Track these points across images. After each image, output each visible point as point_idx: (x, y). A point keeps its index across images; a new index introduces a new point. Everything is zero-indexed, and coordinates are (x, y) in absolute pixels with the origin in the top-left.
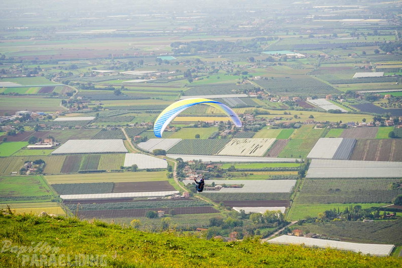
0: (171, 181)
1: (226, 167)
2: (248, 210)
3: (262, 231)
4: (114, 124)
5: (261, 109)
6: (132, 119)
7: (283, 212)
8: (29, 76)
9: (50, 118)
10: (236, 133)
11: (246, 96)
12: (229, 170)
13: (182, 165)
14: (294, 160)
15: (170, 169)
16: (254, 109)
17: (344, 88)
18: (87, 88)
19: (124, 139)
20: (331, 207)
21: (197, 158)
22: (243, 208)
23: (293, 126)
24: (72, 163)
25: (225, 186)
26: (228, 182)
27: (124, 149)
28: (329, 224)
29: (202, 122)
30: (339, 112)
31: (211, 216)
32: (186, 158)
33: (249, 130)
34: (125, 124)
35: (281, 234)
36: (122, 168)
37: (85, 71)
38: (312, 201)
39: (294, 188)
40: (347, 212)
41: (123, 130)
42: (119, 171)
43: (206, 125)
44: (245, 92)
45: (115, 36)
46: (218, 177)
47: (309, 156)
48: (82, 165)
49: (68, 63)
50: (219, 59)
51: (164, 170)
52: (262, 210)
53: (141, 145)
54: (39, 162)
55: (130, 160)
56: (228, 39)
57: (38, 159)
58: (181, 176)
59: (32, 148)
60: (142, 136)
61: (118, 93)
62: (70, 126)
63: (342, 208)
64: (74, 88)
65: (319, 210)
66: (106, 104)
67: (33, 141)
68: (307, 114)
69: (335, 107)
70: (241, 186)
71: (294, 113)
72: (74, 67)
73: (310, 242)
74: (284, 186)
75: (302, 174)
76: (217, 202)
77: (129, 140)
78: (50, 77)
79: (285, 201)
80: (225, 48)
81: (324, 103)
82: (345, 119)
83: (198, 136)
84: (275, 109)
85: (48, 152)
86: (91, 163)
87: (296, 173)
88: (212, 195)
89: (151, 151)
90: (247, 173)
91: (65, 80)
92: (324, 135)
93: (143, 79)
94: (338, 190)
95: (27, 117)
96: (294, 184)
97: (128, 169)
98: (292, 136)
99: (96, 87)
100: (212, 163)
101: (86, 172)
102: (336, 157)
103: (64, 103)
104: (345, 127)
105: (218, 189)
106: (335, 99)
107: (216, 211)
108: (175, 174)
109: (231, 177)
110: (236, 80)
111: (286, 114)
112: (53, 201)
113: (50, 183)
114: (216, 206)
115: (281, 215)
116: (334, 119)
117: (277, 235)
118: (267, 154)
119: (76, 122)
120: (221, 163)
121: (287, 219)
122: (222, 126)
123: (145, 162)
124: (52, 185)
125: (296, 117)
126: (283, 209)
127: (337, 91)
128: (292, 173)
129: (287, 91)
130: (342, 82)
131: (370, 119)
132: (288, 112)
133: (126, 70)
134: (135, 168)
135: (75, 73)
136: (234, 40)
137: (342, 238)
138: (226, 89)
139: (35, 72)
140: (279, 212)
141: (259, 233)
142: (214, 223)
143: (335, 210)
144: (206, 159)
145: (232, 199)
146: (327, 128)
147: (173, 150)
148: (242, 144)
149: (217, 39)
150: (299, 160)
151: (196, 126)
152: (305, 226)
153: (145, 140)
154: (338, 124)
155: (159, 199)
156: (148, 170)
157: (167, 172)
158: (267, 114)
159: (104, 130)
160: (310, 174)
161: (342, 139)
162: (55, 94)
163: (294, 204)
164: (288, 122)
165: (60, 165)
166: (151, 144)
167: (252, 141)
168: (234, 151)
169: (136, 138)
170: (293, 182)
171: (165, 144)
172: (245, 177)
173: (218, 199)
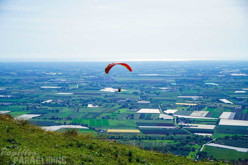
0: (174, 123)
1: (192, 120)
2: (199, 134)
3: (204, 142)
4: (156, 104)
5: (204, 102)
6: (162, 103)
7: (211, 136)
8: (130, 88)
9: (136, 101)
10: (195, 109)
11: (199, 97)
12: (193, 121)
13: (178, 118)
14: (215, 119)
15: (174, 119)
16: (202, 101)
17: (232, 96)
18: (148, 93)
19: (159, 109)
20: (227, 135)
21: (183, 116)
22: (198, 134)
23: (214, 108)
24: (142, 116)
25: (191, 126)
26: (193, 125)
27: (159, 112)
28: (226, 140)
29: (185, 105)
30: (230, 104)
31: (187, 135)
32: (179, 116)
33: (200, 109)
34: (160, 104)
35: (210, 143)
36: (159, 118)
37: (148, 87)
38: (221, 132)
39: (215, 128)
40: (232, 137)
41: (159, 106)
42: (157, 119)
43: (186, 106)
44: (199, 96)
45: (157, 76)
46: (190, 123)
47: (220, 118)
48: (146, 117)
49: (142, 85)
50: (191, 85)
51: (172, 120)
53: (165, 111)
54: (132, 115)
55: (161, 116)
56: (193, 79)
57: (132, 114)
58: (178, 122)
59: (130, 111)
60: (165, 108)
61: (157, 94)
62: (142, 104)
63: (231, 135)
64: (144, 92)
65: (223, 136)
67: (130, 109)
68: (219, 104)
69: (229, 102)
70: (197, 126)
71: (215, 103)
72: (144, 86)
74: (212, 127)
75: (218, 123)
76: (189, 131)
77: (161, 110)
78: (137, 89)
79: (212, 132)
80: (193, 81)
81: (225, 101)
82: (232, 106)
83: (183, 109)
84: (208, 102)
85: (135, 112)
86: (149, 116)
87: (216, 123)
88: (187, 128)
89: (168, 113)
91: (141, 89)
92: (225, 111)
93: (166, 90)
94: (229, 129)
95: (129, 101)
96: (215, 127)
97: (160, 119)
98: (214, 111)
99: (151, 92)
100: (188, 118)
101: (147, 119)
102: (229, 118)
103: (140, 97)
104: (232, 109)
105: (190, 127)
106: (229, 100)
107: (189, 134)
108: (176, 121)
109: (194, 123)
110: (196, 92)
111: (212, 103)
112: (136, 128)
113: (135, 122)
114: (189, 132)
115: (210, 137)
116: (228, 106)
117: (209, 143)
118: (206, 116)
119: (144, 103)
120: (190, 118)
121: (212, 138)
122: (191, 107)
123: (166, 117)
124: (136, 123)
125: (216, 104)
126: (211, 135)
127: (230, 97)
128: (214, 123)
129: (212, 96)
130: (231, 94)
132: (213, 103)
133: (160, 87)
134: (162, 119)
135: (144, 88)
136: (195, 79)
138: (193, 95)
139: (132, 87)
140: (210, 135)
141: (203, 142)
142: (188, 138)
143: (229, 136)
144: (186, 117)
145: (194, 130)
146: (226, 109)
147: (175, 113)
148: (198, 113)
149: (190, 79)
150: (217, 119)
151: (182, 106)
152: (218, 141)
153: (166, 110)
154: (229, 107)
155: (170, 129)
156: (167, 120)
157: (173, 121)
158: (206, 103)
159: (153, 106)
160: (220, 124)
161: (231, 112)
162: (138, 94)
163: (214, 133)
164: (213, 106)
165: (139, 116)
166: (168, 111)
167: (201, 112)
168: (195, 115)
169: (163, 109)
170: (214, 126)
171: (172, 111)
172: (199, 123)
173: (189, 130)
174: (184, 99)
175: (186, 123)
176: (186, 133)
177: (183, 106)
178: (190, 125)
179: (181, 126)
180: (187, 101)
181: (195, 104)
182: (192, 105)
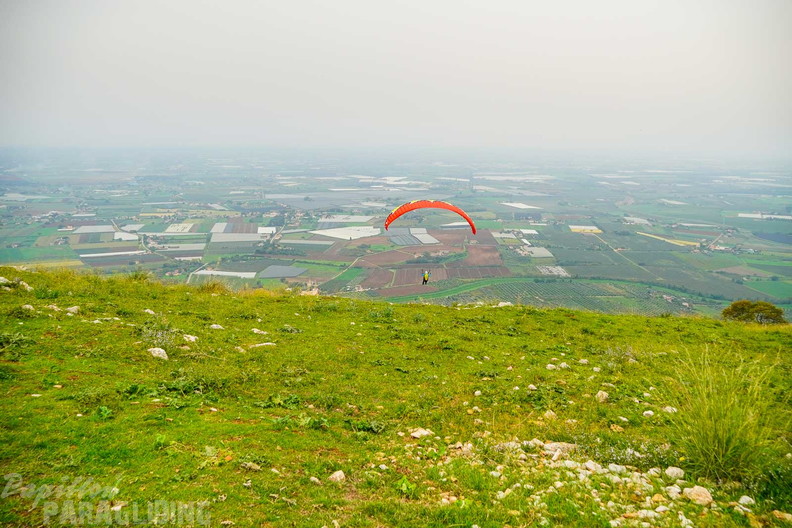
0: (140, 246)
1: (169, 238)
2: (182, 259)
3: (191, 269)
4: (107, 218)
5: (185, 209)
6: (116, 215)
9: (70, 215)
10: (172, 222)
11: (176, 203)
12: (171, 240)
13: (146, 238)
14: (204, 234)
15: (139, 239)
17: (225, 199)
18: (90, 199)
19: (113, 225)
20: (224, 256)
21: (154, 234)
22: (180, 258)
23: (202, 217)
24: (85, 238)
25: (169, 247)
26: (171, 245)
27: (114, 231)
28: (224, 264)
30: (224, 210)
31: (163, 263)
32: (147, 234)
33: (180, 220)
34: (113, 217)
35: (200, 270)
36: (114, 240)
37: (88, 190)
38: (215, 253)
39: (205, 247)
40: (232, 258)
41: (112, 220)
42: (111, 242)
43: (156, 217)
44: (176, 201)
45: (104, 172)
46: (166, 243)
47: (211, 232)
48: (90, 239)
50: (161, 185)
51: (136, 240)
52: (190, 259)
53: (123, 228)
54: (66, 238)
55: (118, 236)
56: (165, 174)
58: (146, 243)
60: (123, 223)
61: (107, 201)
62: (82, 219)
63: (230, 256)
65: (218, 258)
66: (101, 207)
67: (61, 227)
68: (208, 211)
69: (222, 208)
70: (178, 247)
71: (202, 211)
73: (215, 273)
74: (201, 246)
75: (209, 240)
76: (166, 255)
77: (116, 226)
79: (201, 254)
80: (164, 179)
81: (216, 206)
82: (228, 214)
83: (153, 223)
84: (192, 209)
85: (70, 233)
86: (95, 238)
87: (206, 240)
88: (163, 252)
89: (129, 231)
90: (181, 240)
92: (218, 222)
93: (120, 194)
95: (56, 215)
97: (117, 240)
98: (202, 222)
99: (95, 199)
100: (162, 236)
101: (93, 243)
102: (225, 232)
103: (77, 207)
104: (227, 217)
105: (166, 249)
106: (222, 204)
107: (166, 260)
108: (142, 242)
109: (172, 243)
110: (170, 195)
112: (76, 258)
114: (165, 257)
115: (200, 261)
116: (222, 214)
117: (198, 271)
118: (190, 231)
119: (85, 216)
120: (166, 236)
121: (203, 262)
122: (165, 218)
123: (125, 237)
124: (74, 250)
125: (203, 213)
126: (200, 258)
127: (222, 200)
128: (204, 240)
129: (198, 201)
130: (225, 196)
131: (240, 214)
132: (199, 211)
133: (111, 190)
134: (120, 240)
137: (231, 270)
138: (167, 200)
141: (189, 270)
142: (165, 266)
143: (226, 257)
144: (158, 234)
145: (174, 254)
146: (219, 219)
147: (141, 230)
148: (177, 227)
150: (207, 234)
152: (212, 266)
153: (125, 225)
154: (224, 216)
155: (135, 255)
156: (128, 241)
157: (138, 241)
158: (188, 212)
159: (101, 221)
160: (212, 240)
161: (226, 224)
162: (72, 202)
163: (205, 255)
164: (199, 216)
165: (78, 239)
166: (129, 227)
167: (181, 225)
168: (173, 230)
169: (121, 225)
170: (204, 245)
171: (136, 227)
172: (180, 243)
173: (166, 253)
174: (153, 206)
175: (159, 243)
176: (161, 259)
177: (152, 217)
178: (166, 246)
179: (153, 249)
180: (158, 210)
181: (171, 215)
182: (167, 215)
